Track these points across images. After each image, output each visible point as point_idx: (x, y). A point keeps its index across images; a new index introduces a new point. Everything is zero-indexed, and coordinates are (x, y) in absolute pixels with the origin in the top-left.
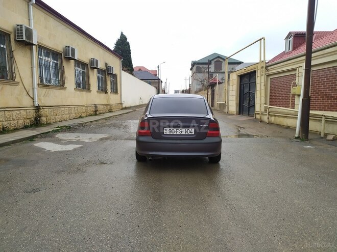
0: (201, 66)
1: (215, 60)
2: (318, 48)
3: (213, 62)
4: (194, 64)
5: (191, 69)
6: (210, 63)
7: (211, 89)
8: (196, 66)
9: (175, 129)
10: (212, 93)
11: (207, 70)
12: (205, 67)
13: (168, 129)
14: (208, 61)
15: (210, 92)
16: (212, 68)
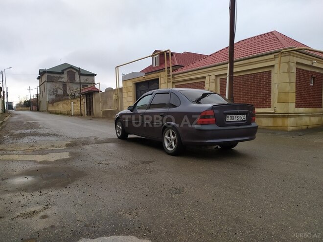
0: (52, 75)
1: (68, 70)
3: (65, 72)
4: (42, 73)
5: (39, 78)
6: (62, 73)
7: (85, 98)
8: (46, 75)
9: (234, 116)
10: (88, 101)
11: (60, 80)
12: (57, 77)
13: (230, 116)
14: (60, 71)
15: (84, 100)
16: (65, 78)
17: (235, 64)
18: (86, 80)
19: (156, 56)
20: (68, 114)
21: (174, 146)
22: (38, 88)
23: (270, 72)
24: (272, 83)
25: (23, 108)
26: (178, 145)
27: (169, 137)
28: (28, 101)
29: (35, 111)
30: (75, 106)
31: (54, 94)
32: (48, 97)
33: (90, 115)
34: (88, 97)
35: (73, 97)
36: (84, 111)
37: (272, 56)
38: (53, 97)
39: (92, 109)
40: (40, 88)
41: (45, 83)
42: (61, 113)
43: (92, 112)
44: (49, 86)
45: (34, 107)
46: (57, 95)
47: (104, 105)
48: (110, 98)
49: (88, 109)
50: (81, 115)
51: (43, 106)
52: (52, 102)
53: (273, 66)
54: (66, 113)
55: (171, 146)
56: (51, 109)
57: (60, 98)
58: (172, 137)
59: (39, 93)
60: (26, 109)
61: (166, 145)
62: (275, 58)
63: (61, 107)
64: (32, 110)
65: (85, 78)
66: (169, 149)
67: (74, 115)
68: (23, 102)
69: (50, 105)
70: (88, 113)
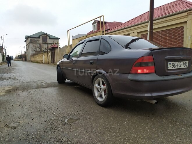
0: (33, 39)
1: (42, 36)
2: (158, 17)
3: (41, 37)
4: (27, 38)
5: (25, 41)
6: (39, 37)
7: (50, 52)
8: (29, 39)
9: (177, 63)
10: (52, 54)
11: (38, 42)
12: (36, 40)
13: (172, 63)
14: (38, 36)
15: (50, 54)
16: (41, 41)
17: (154, 22)
18: (54, 42)
19: (95, 24)
20: (41, 62)
21: (104, 97)
22: (25, 47)
23: (183, 27)
24: (185, 36)
25: (18, 59)
26: (108, 97)
27: (98, 86)
28: (21, 55)
29: (24, 61)
30: (44, 58)
31: (34, 51)
32: (31, 52)
33: (54, 63)
34: (52, 52)
35: (44, 52)
36: (50, 60)
37: (185, 14)
38: (34, 52)
39: (54, 59)
40: (26, 47)
41: (29, 44)
42: (38, 62)
43: (54, 61)
44: (31, 45)
45: (23, 58)
46: (36, 51)
47: (61, 56)
48: (64, 52)
49: (52, 59)
50: (48, 63)
51: (28, 58)
52: (33, 55)
53: (186, 22)
54: (40, 62)
55: (101, 96)
56: (32, 59)
57: (37, 53)
58: (102, 86)
59: (26, 50)
60: (19, 59)
61: (96, 94)
62: (188, 15)
63: (38, 58)
64: (23, 60)
65: (53, 40)
66: (99, 99)
67: (45, 63)
68: (18, 55)
69: (32, 57)
70: (53, 62)
